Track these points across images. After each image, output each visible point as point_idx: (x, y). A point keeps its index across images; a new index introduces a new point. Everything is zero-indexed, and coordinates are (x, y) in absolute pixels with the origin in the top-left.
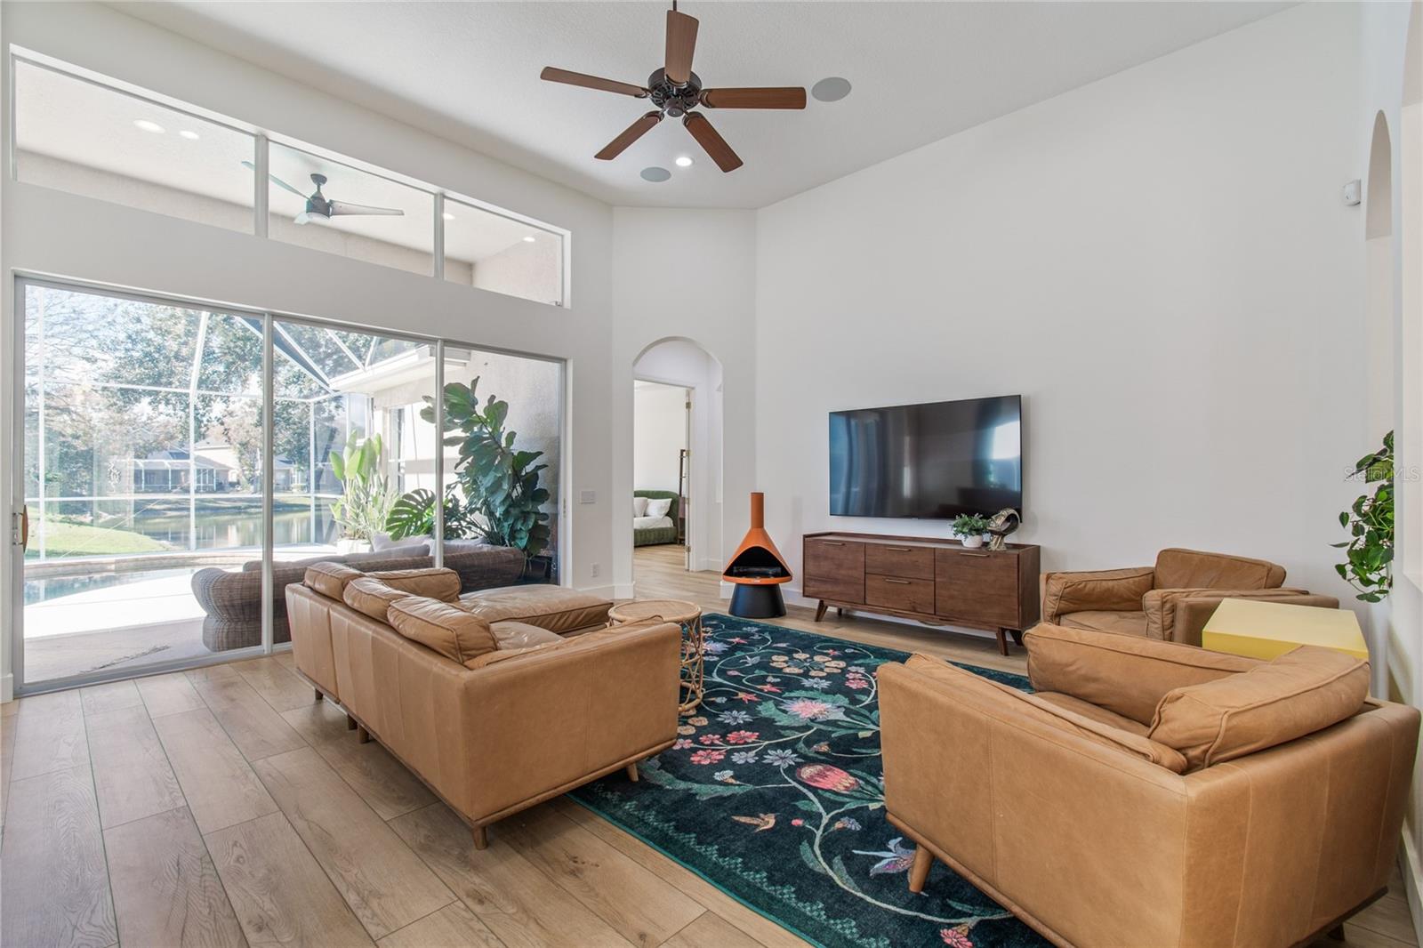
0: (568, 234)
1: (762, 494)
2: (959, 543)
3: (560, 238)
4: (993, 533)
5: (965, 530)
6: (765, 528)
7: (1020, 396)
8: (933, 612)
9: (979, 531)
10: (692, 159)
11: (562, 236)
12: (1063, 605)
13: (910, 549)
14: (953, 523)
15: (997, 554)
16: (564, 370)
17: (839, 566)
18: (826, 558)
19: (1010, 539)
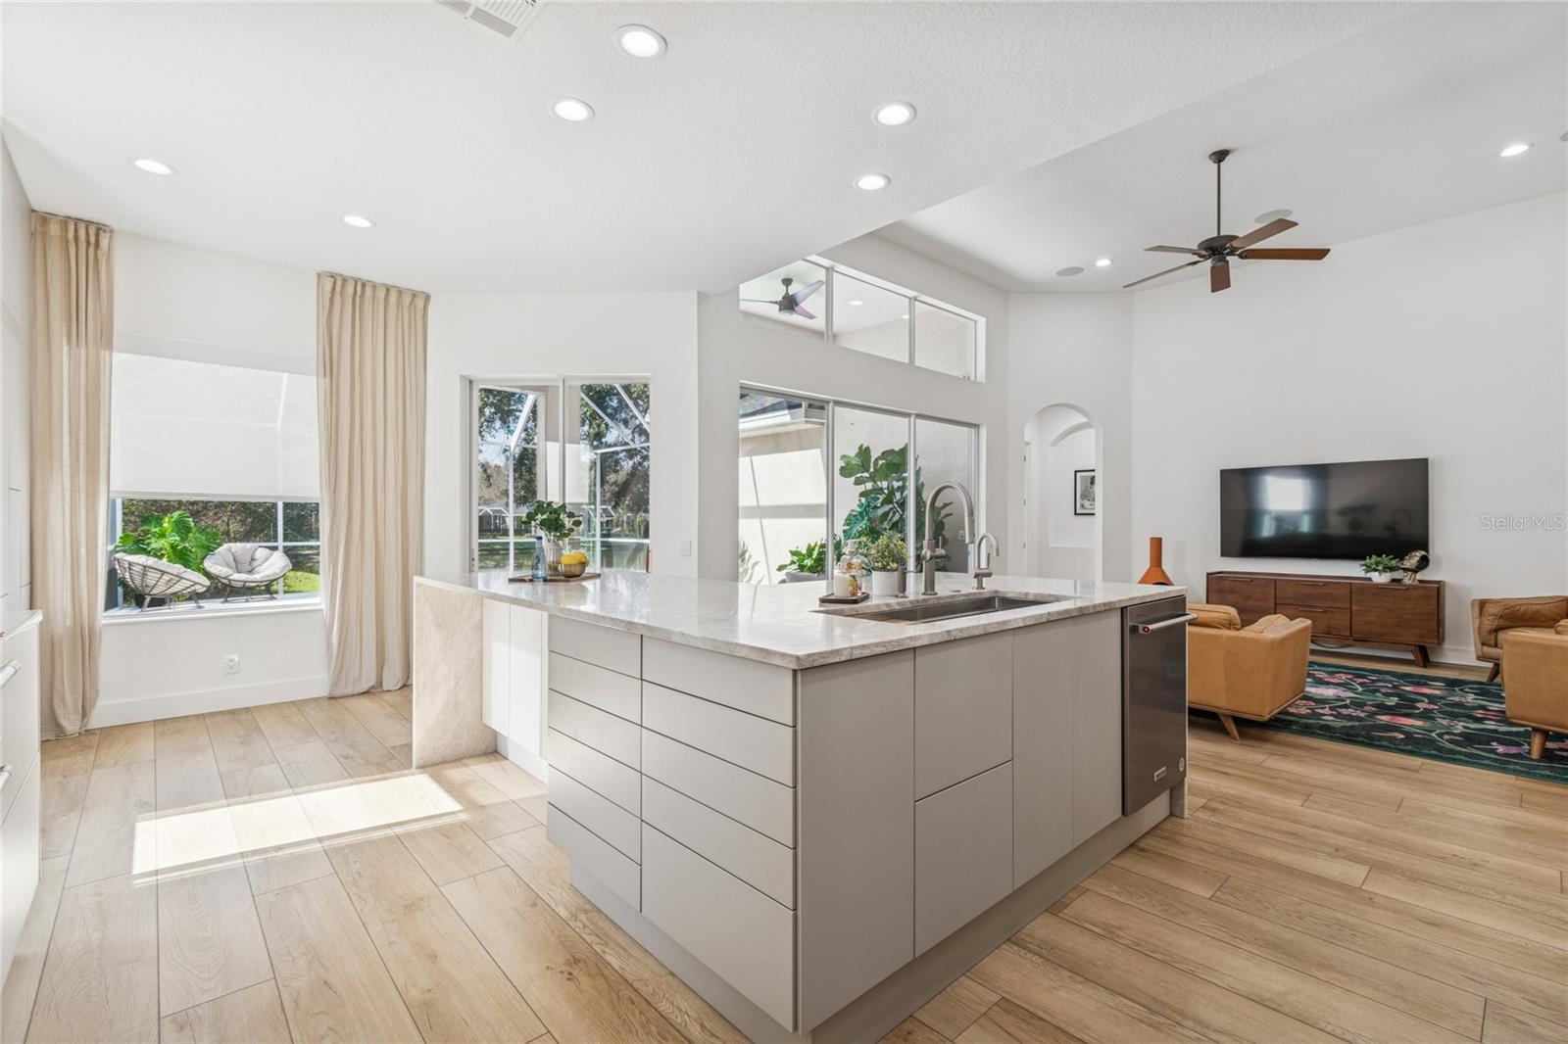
0: (982, 321)
1: (1161, 539)
2: (1370, 579)
3: (973, 323)
4: (1405, 570)
5: (1380, 568)
6: (1163, 567)
7: (1427, 459)
8: (1349, 634)
9: (1392, 569)
10: (1112, 260)
11: (975, 322)
12: (1501, 622)
13: (1325, 584)
14: (1363, 562)
15: (1409, 588)
16: (978, 434)
17: (1248, 598)
18: (1232, 592)
19: (1419, 576)
